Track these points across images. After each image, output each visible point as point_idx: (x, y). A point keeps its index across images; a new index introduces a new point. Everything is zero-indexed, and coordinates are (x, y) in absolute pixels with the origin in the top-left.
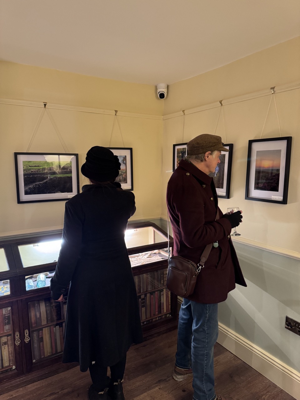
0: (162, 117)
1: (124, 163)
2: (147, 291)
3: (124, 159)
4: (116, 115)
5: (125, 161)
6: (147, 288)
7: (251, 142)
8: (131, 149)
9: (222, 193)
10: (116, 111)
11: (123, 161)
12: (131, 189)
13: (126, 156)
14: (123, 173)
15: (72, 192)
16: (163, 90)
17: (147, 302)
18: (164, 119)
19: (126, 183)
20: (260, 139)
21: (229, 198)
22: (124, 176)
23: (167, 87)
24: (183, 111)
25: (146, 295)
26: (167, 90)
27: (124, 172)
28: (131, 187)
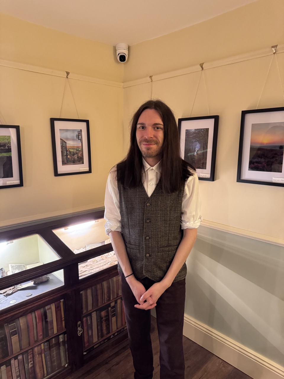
0: (123, 84)
1: (79, 139)
2: (117, 297)
3: (79, 134)
4: (67, 77)
5: (80, 137)
6: (117, 294)
7: (244, 113)
8: (87, 122)
9: (204, 175)
10: (68, 73)
11: (77, 137)
12: (88, 171)
13: (81, 130)
14: (78, 152)
15: (13, 177)
16: (122, 50)
17: (118, 309)
18: (124, 87)
19: (83, 163)
20: (257, 109)
21: (214, 181)
22: (79, 155)
23: (128, 48)
24: (151, 77)
25: (116, 302)
26: (128, 51)
27: (80, 149)
28: (88, 168)
